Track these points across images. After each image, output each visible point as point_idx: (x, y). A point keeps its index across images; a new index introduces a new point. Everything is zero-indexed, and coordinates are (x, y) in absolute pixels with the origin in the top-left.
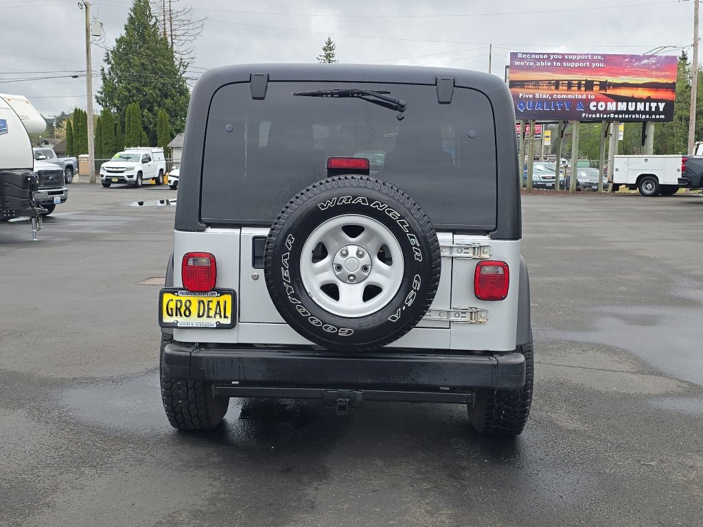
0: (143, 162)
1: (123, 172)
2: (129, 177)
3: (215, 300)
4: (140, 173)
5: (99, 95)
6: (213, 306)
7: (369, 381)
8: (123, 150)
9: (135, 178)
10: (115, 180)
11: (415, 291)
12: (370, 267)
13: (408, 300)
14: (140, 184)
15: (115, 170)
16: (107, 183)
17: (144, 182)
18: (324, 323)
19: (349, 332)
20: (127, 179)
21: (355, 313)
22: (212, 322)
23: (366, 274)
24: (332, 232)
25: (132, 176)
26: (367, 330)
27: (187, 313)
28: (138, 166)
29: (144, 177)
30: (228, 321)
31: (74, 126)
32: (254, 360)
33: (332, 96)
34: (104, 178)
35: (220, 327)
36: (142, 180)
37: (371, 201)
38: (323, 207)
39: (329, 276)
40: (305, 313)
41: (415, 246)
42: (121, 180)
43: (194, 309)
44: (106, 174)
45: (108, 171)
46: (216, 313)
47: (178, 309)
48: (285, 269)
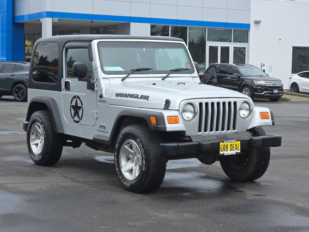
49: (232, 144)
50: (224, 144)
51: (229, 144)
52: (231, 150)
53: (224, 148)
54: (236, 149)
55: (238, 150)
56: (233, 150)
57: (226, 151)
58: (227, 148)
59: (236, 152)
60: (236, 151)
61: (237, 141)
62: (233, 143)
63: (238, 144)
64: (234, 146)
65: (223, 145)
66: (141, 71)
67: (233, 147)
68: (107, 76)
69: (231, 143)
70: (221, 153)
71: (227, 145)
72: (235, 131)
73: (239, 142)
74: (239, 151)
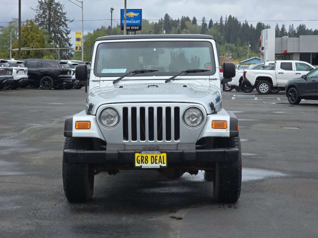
49: (154, 156)
50: (142, 155)
51: (149, 156)
52: (152, 163)
53: (142, 160)
54: (160, 163)
55: (164, 163)
56: (156, 163)
57: (145, 163)
58: (146, 160)
59: (160, 166)
60: (160, 164)
61: (162, 153)
62: (156, 155)
63: (163, 156)
64: (158, 158)
65: (140, 157)
66: (144, 73)
67: (156, 160)
68: (98, 78)
69: (152, 155)
70: (137, 165)
71: (147, 157)
72: (178, 141)
73: (165, 155)
74: (165, 165)
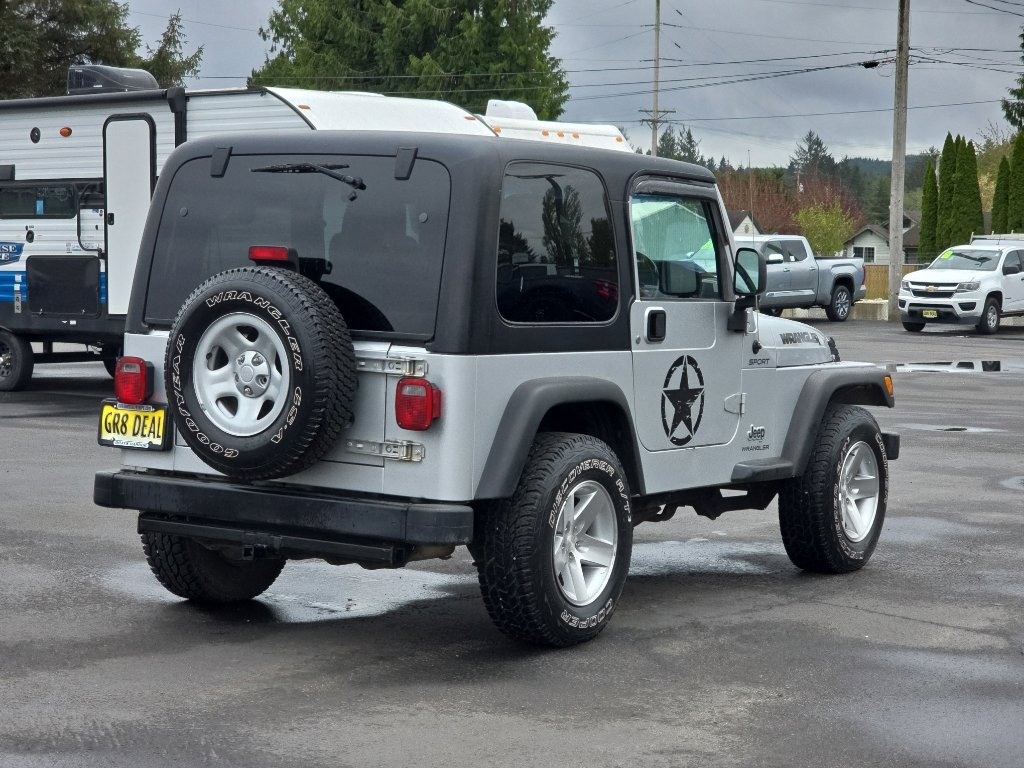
0: (1007, 271)
1: (949, 295)
2: (964, 306)
3: (151, 415)
4: (995, 297)
5: (1013, 100)
6: (148, 422)
7: (278, 521)
8: (967, 241)
9: (979, 310)
10: (930, 314)
11: (296, 406)
12: (268, 379)
13: (290, 418)
14: (992, 324)
15: (932, 289)
16: (914, 322)
17: (1006, 322)
18: (211, 442)
19: (235, 453)
20: (959, 311)
21: (245, 432)
22: (144, 442)
23: (264, 387)
24: (226, 333)
25: (971, 306)
26: (251, 451)
27: (124, 430)
28: (990, 280)
29: (1006, 307)
30: (158, 442)
31: (942, 181)
32: (170, 487)
33: (294, 171)
34: (906, 309)
35: (152, 449)
36: (1001, 314)
37: (255, 296)
38: (211, 303)
39: (230, 387)
40: (194, 428)
41: (296, 351)
42: (946, 316)
43: (130, 424)
44: (911, 299)
45: (917, 293)
46: (150, 432)
47: (115, 424)
48: (176, 375)
